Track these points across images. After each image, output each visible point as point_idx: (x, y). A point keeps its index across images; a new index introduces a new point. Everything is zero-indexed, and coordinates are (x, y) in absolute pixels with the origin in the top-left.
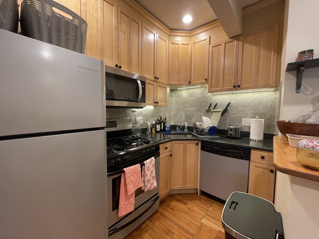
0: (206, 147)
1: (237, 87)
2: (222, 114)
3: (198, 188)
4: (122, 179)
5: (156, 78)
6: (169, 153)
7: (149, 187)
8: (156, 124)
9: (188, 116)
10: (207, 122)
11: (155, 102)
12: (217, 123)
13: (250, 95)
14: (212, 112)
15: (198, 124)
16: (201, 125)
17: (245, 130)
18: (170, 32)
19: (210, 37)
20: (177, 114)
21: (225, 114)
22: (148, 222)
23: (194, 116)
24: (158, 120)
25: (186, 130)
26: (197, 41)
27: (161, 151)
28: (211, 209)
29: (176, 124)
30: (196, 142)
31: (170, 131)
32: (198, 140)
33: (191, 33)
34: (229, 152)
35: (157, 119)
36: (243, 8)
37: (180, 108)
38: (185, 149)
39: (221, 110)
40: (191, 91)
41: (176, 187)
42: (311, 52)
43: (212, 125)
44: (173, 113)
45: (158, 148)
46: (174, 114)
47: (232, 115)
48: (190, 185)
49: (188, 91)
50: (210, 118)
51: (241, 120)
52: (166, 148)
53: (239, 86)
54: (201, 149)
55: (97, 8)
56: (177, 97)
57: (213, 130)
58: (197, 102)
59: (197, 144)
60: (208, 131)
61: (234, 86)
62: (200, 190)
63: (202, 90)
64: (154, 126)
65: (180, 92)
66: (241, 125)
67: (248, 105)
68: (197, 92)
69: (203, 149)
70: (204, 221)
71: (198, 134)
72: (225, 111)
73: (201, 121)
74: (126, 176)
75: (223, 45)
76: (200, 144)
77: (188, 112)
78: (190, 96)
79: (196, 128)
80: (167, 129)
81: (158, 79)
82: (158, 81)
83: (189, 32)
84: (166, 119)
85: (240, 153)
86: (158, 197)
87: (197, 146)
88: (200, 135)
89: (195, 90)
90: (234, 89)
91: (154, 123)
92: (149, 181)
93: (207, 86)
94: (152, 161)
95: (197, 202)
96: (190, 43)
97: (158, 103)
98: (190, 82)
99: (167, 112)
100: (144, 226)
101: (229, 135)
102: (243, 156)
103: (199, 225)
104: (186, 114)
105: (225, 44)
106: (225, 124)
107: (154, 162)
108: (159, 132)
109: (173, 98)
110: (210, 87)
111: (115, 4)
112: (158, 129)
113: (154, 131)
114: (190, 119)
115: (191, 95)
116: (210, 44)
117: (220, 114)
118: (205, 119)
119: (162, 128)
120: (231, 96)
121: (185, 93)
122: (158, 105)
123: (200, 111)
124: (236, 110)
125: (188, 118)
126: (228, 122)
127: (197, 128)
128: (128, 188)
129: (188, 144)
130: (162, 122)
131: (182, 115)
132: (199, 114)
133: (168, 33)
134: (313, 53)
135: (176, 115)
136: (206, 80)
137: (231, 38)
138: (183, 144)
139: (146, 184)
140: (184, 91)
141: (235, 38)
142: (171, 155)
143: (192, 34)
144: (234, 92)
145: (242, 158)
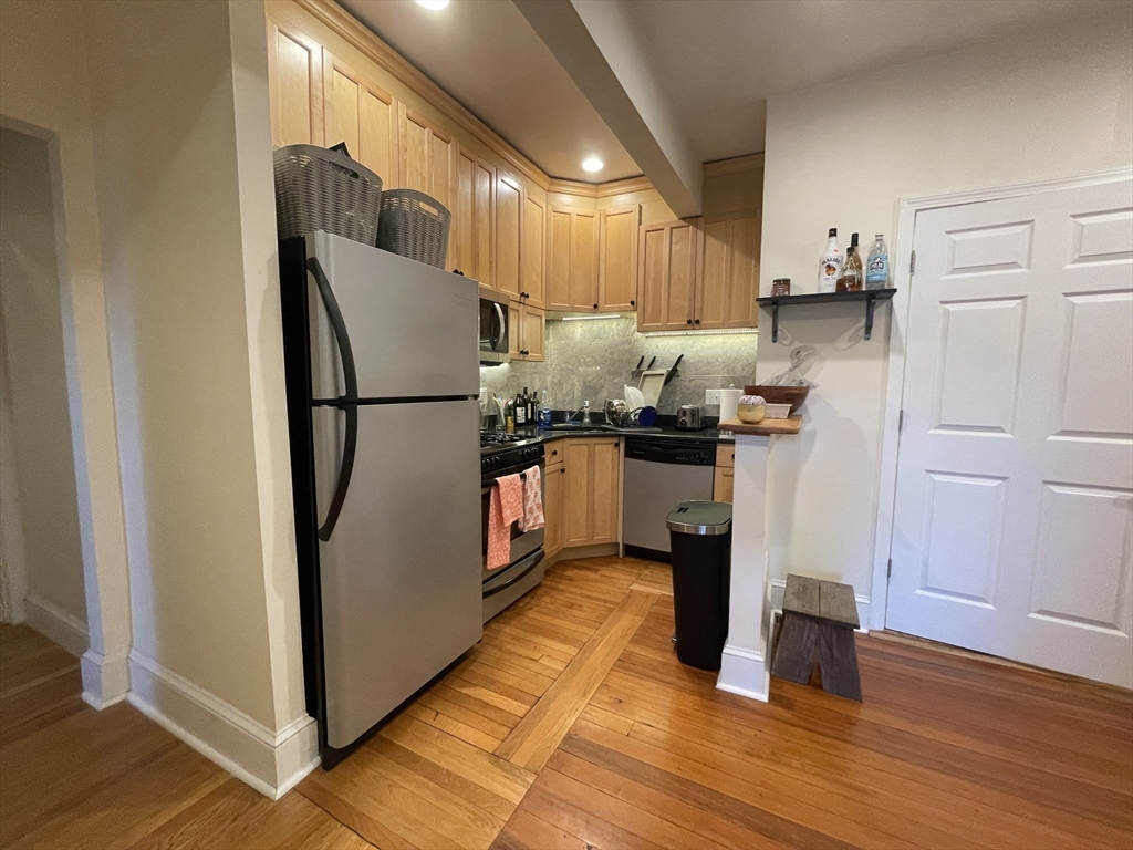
0: (637, 449)
1: (694, 323)
2: (667, 382)
3: (620, 541)
4: (492, 498)
5: (523, 294)
6: (559, 466)
7: (531, 524)
8: (516, 405)
9: (590, 387)
10: (636, 399)
11: (522, 352)
12: (656, 399)
13: (720, 339)
14: (645, 376)
15: (616, 402)
16: (622, 405)
17: (709, 414)
18: (551, 184)
19: (640, 207)
20: (560, 383)
21: (674, 380)
22: (527, 599)
23: (603, 387)
24: (519, 396)
25: (587, 420)
26: (612, 211)
27: (547, 457)
28: (646, 572)
29: (560, 408)
30: (616, 441)
31: (550, 424)
32: (619, 436)
33: (597, 190)
34: (681, 455)
35: (516, 393)
36: (705, 163)
37: (570, 367)
38: (591, 457)
39: (664, 371)
40: (596, 326)
41: (574, 541)
42: (787, 282)
43: (646, 402)
44: (549, 379)
45: (542, 451)
46: (553, 382)
47: (687, 383)
48: (602, 536)
49: (588, 326)
50: (641, 389)
51: (704, 394)
52: (555, 453)
53: (697, 322)
54: (626, 455)
55: (423, 152)
56: (560, 339)
57: (648, 415)
58: (612, 354)
59: (617, 445)
60: (637, 417)
61: (689, 322)
62: (624, 545)
63: (622, 324)
64: (511, 410)
65: (569, 328)
66: (704, 402)
67: (717, 361)
68: (612, 329)
69: (629, 454)
70: (635, 587)
71: (617, 425)
72: (673, 373)
73: (621, 396)
74: (501, 491)
75: (667, 229)
76: (622, 446)
77: (589, 378)
78: (595, 338)
79: (612, 413)
80: (542, 417)
81: (527, 296)
82: (527, 301)
83: (593, 187)
84: (535, 393)
85: (699, 454)
86: (543, 554)
87: (616, 451)
88: (622, 427)
89: (605, 323)
90: (689, 327)
91: (511, 402)
92: (531, 511)
93: (636, 315)
94: (535, 471)
95: (619, 567)
96: (597, 214)
97: (527, 353)
98: (596, 306)
99: (536, 376)
100: (521, 604)
101: (679, 425)
102: (703, 459)
103: (628, 592)
104: (585, 383)
105: (672, 228)
106: (673, 401)
107: (538, 475)
108: (521, 424)
109: (551, 340)
110: (642, 321)
111: (452, 139)
112: (521, 420)
113: (511, 424)
114: (595, 395)
115: (597, 337)
116: (640, 224)
117: (663, 379)
118: (630, 391)
119: (529, 417)
120: (683, 339)
121: (580, 330)
122: (527, 357)
123: (617, 373)
124: (694, 372)
125: (590, 390)
126: (678, 398)
127: (615, 412)
128: (504, 515)
129: (597, 447)
130: (529, 401)
131: (573, 386)
132: (616, 380)
133: (546, 186)
134: (789, 285)
135: (558, 385)
136: (632, 303)
137: (682, 219)
138: (586, 447)
139: (528, 516)
140: (579, 324)
141: (689, 219)
142: (563, 471)
143: (600, 194)
144: (690, 332)
145: (701, 462)
